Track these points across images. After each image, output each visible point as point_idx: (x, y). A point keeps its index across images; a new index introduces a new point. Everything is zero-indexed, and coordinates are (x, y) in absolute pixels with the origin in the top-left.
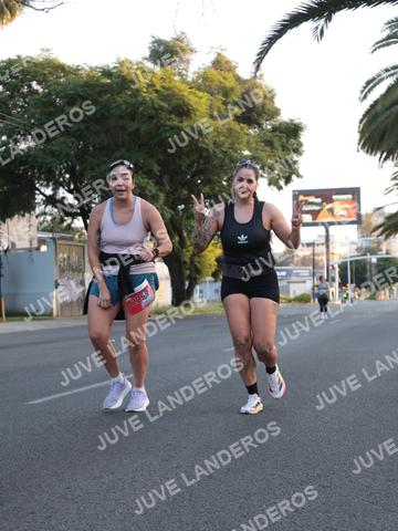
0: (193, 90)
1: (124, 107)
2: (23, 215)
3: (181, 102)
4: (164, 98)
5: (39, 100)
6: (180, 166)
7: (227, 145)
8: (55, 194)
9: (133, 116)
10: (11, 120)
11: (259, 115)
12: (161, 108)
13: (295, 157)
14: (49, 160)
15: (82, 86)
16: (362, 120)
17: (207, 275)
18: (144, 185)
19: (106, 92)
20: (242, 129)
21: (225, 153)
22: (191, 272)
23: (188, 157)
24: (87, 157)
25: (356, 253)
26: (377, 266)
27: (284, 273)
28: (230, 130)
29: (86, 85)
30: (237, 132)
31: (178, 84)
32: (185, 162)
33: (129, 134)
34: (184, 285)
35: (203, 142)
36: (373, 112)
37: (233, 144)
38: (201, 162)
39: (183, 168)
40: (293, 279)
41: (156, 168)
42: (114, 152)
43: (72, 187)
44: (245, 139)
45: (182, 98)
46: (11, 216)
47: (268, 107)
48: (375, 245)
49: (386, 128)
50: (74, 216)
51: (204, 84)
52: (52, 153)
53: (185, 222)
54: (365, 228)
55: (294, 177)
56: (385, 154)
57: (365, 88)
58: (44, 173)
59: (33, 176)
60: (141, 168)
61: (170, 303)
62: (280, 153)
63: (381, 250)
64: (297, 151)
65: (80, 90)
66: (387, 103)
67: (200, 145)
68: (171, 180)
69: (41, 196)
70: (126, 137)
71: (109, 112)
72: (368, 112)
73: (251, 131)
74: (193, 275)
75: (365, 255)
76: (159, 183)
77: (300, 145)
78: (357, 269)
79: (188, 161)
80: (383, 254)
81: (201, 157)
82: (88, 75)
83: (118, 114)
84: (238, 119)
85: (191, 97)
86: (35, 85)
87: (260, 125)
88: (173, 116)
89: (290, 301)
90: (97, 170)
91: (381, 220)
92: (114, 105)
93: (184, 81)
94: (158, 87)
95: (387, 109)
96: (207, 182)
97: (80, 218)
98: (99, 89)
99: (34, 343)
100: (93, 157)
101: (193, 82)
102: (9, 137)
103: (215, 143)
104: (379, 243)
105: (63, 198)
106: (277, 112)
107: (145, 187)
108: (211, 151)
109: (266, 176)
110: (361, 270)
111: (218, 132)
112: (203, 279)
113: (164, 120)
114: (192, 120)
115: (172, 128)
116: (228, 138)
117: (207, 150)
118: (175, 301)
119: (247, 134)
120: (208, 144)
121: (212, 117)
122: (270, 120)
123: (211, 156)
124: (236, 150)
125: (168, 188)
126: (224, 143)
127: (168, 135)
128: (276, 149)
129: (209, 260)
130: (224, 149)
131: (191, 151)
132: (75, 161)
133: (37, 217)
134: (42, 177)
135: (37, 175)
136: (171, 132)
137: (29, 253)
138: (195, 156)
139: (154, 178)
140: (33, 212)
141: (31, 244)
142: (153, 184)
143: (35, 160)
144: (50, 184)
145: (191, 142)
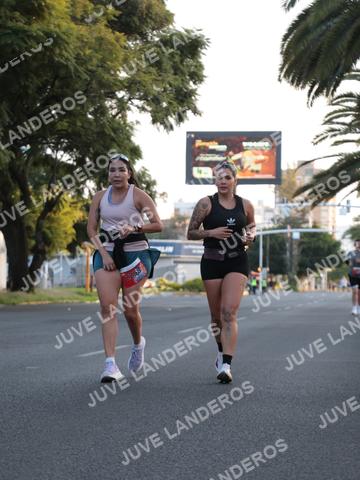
6: (27, 87)
7: (95, 61)
11: (143, 20)
13: (191, 86)
17: (61, 248)
20: (117, 40)
21: (92, 73)
22: (38, 243)
23: (38, 76)
25: (271, 225)
26: (301, 243)
27: (170, 249)
28: (100, 40)
30: (112, 44)
32: (34, 82)
34: (28, 261)
35: (61, 55)
36: (302, 26)
37: (103, 61)
38: (57, 83)
39: (30, 92)
40: (184, 257)
44: (121, 55)
47: (156, 9)
48: (298, 215)
49: (320, 50)
53: (30, 170)
54: (284, 190)
55: (189, 113)
56: (316, 87)
61: (4, 285)
62: (171, 77)
63: (307, 222)
64: (197, 77)
66: (323, 14)
67: (56, 59)
68: (13, 108)
72: (295, 25)
73: (131, 44)
74: (40, 247)
75: (285, 228)
77: (200, 67)
78: (272, 247)
79: (37, 82)
80: (308, 228)
81: (56, 77)
84: (113, 25)
87: (143, 36)
88: (17, 14)
89: (176, 288)
91: (307, 180)
95: (322, 22)
103: (78, 57)
104: (304, 212)
106: (168, 18)
108: (72, 68)
109: (149, 108)
110: (277, 247)
111: (83, 41)
112: (54, 254)
113: (4, 19)
114: (46, 22)
115: (16, 32)
116: (96, 51)
117: (67, 66)
118: (12, 284)
119: (125, 48)
120: (67, 59)
121: (74, 19)
122: (158, 29)
123: (71, 77)
124: (108, 70)
125: (8, 120)
126: (91, 59)
127: (9, 42)
128: (166, 71)
129: (65, 226)
130: (90, 68)
131: (43, 67)
136: (14, 37)
138: (48, 75)
145: (45, 54)
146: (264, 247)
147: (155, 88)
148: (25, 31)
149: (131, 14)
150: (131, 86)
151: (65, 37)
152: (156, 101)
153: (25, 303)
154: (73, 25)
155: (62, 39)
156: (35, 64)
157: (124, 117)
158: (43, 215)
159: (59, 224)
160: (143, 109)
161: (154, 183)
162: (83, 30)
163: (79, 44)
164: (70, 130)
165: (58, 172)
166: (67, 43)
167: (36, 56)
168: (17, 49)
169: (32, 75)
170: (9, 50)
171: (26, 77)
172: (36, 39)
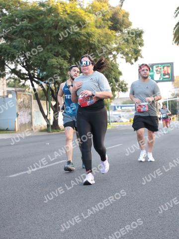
0: (87, 13)
1: (51, 22)
3: (80, 19)
4: (72, 17)
5: (7, 18)
6: (80, 53)
8: (16, 68)
9: (56, 27)
11: (121, 25)
12: (70, 23)
13: (140, 48)
14: (13, 50)
15: (29, 12)
16: (175, 28)
18: (62, 63)
19: (42, 15)
20: (112, 33)
23: (84, 48)
25: (171, 97)
28: (106, 34)
29: (31, 11)
30: (110, 35)
31: (79, 10)
33: (54, 36)
35: (92, 40)
37: (107, 41)
38: (91, 50)
39: (82, 54)
41: (68, 54)
42: (46, 46)
43: (25, 64)
44: (114, 38)
45: (81, 18)
47: (126, 21)
50: (26, 79)
51: (92, 10)
52: (15, 47)
54: (176, 84)
55: (139, 58)
57: (176, 11)
58: (10, 57)
59: (4, 59)
60: (61, 55)
62: (132, 45)
64: (141, 44)
65: (28, 14)
67: (91, 42)
68: (76, 61)
69: (9, 69)
70: (53, 38)
71: (43, 25)
73: (117, 34)
75: (176, 97)
76: (70, 62)
77: (142, 41)
78: (172, 105)
79: (84, 51)
81: (91, 48)
82: (32, 6)
83: (48, 26)
84: (110, 28)
85: (86, 17)
86: (4, 11)
87: (121, 31)
92: (46, 21)
93: (82, 8)
94: (69, 12)
97: (29, 80)
98: (37, 13)
99: (7, 146)
101: (87, 9)
103: (98, 41)
105: (20, 70)
106: (130, 24)
107: (63, 65)
108: (96, 45)
109: (125, 57)
110: (174, 105)
114: (86, 29)
115: (76, 33)
116: (105, 38)
117: (94, 44)
119: (115, 36)
120: (95, 42)
121: (96, 27)
122: (127, 28)
123: (96, 48)
124: (109, 44)
126: (103, 41)
127: (74, 37)
128: (130, 43)
130: (103, 44)
131: (86, 45)
132: (26, 51)
133: (7, 80)
134: (9, 59)
135: (6, 58)
136: (76, 35)
137: (3, 99)
138: (88, 48)
139: (67, 60)
140: (4, 78)
141: (4, 94)
142: (66, 63)
143: (5, 51)
144: (13, 63)
145: (86, 40)
146: (169, 105)
147: (126, 50)
148: (80, 33)
149: (116, 23)
150: (118, 49)
151: (93, 34)
152: (127, 54)
154: (96, 29)
156: (83, 44)
157: (115, 61)
160: (122, 57)
161: (127, 84)
162: (100, 31)
163: (99, 36)
166: (95, 36)
167: (83, 41)
168: (77, 39)
169: (82, 48)
170: (74, 40)
171: (80, 49)
172: (83, 35)
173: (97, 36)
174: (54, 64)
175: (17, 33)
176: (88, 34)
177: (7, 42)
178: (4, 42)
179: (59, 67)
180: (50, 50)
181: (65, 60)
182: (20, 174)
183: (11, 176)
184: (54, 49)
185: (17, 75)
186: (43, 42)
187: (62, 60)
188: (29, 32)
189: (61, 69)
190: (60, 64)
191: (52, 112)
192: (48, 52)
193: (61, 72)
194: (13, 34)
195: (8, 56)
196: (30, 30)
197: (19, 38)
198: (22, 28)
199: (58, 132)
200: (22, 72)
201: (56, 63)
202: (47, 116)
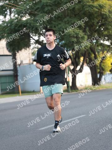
2: (26, 49)
8: (39, 39)
10: (19, 8)
17: (108, 71)
18: (78, 33)
24: (52, 22)
33: (71, 10)
34: (97, 76)
35: (104, 11)
38: (103, 20)
39: (95, 24)
41: (83, 25)
42: (64, 19)
46: (21, 50)
53: (96, 48)
58: (34, 30)
59: (29, 32)
61: (91, 84)
67: (102, 13)
68: (90, 30)
69: (34, 41)
70: (69, 12)
74: (101, 71)
76: (84, 31)
79: (97, 20)
81: (103, 18)
90: (57, 27)
96: (106, 29)
100: (55, 22)
102: (19, 15)
103: (109, 11)
105: (43, 41)
107: (78, 34)
108: (107, 15)
111: (110, 6)
112: (105, 73)
113: (86, 2)
114: (99, 1)
115: (90, 6)
117: (106, 15)
118: (93, 84)
120: (106, 12)
123: (107, 17)
125: (89, 33)
127: (88, 9)
129: (108, 64)
131: (98, 15)
132: (47, 24)
133: (32, 50)
134: (33, 32)
135: (31, 31)
136: (89, 8)
137: (29, 66)
138: (100, 18)
139: (82, 29)
140: (30, 48)
141: (30, 62)
142: (82, 32)
143: (30, 25)
144: (37, 34)
145: (98, 11)
148: (92, 5)
151: (105, 5)
153: (98, 89)
154: (107, 1)
155: (104, 6)
156: (96, 15)
158: (101, 62)
159: (106, 64)
162: (110, 2)
164: (108, 34)
165: (105, 47)
166: (106, 7)
167: (96, 12)
168: (90, 11)
169: (95, 19)
170: (88, 12)
171: (93, 19)
172: (96, 7)
173: (107, 7)
174: (71, 34)
175: (40, 9)
176: (100, 6)
177: (31, 17)
178: (29, 17)
179: (75, 36)
180: (67, 22)
181: (80, 30)
182: (48, 127)
183: (40, 129)
184: (71, 21)
185: (40, 45)
186: (62, 16)
187: (77, 30)
188: (50, 8)
189: (77, 37)
190: (76, 34)
191: (70, 75)
192: (66, 24)
193: (77, 40)
194: (36, 10)
195: (32, 29)
196: (50, 6)
197: (41, 13)
198: (43, 5)
199: (76, 91)
200: (44, 42)
201: (73, 33)
202: (66, 78)
